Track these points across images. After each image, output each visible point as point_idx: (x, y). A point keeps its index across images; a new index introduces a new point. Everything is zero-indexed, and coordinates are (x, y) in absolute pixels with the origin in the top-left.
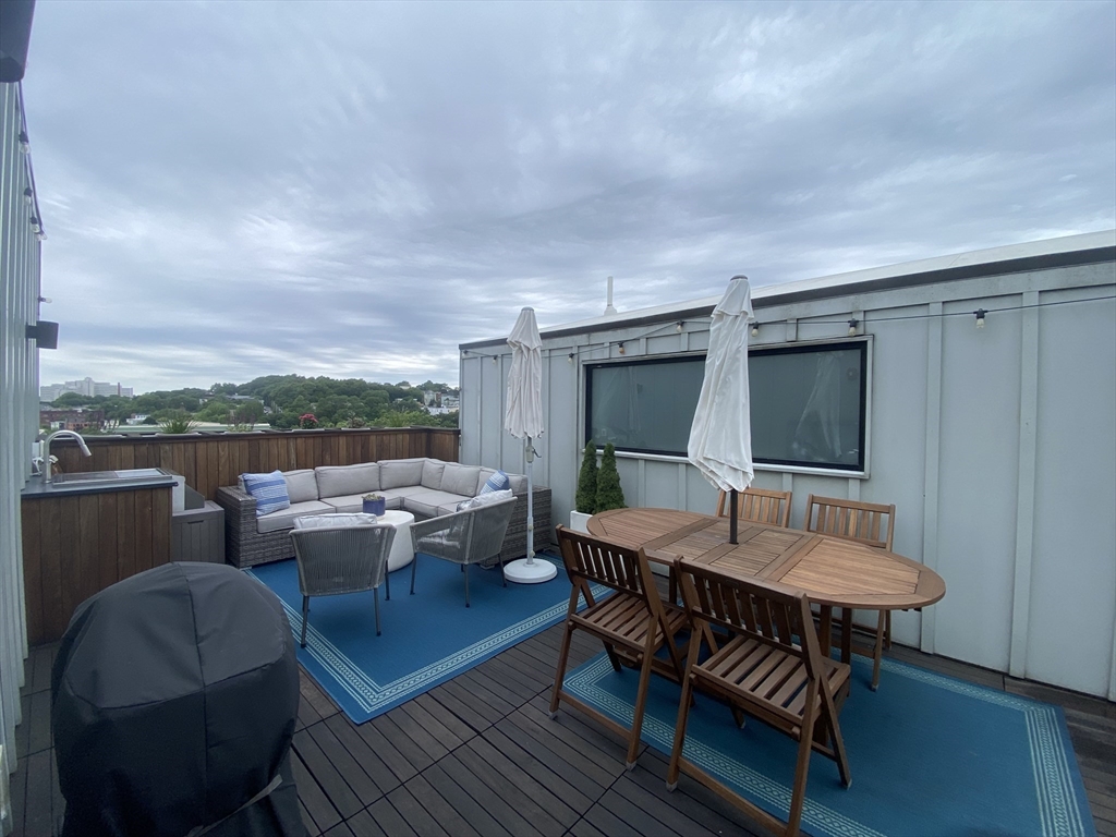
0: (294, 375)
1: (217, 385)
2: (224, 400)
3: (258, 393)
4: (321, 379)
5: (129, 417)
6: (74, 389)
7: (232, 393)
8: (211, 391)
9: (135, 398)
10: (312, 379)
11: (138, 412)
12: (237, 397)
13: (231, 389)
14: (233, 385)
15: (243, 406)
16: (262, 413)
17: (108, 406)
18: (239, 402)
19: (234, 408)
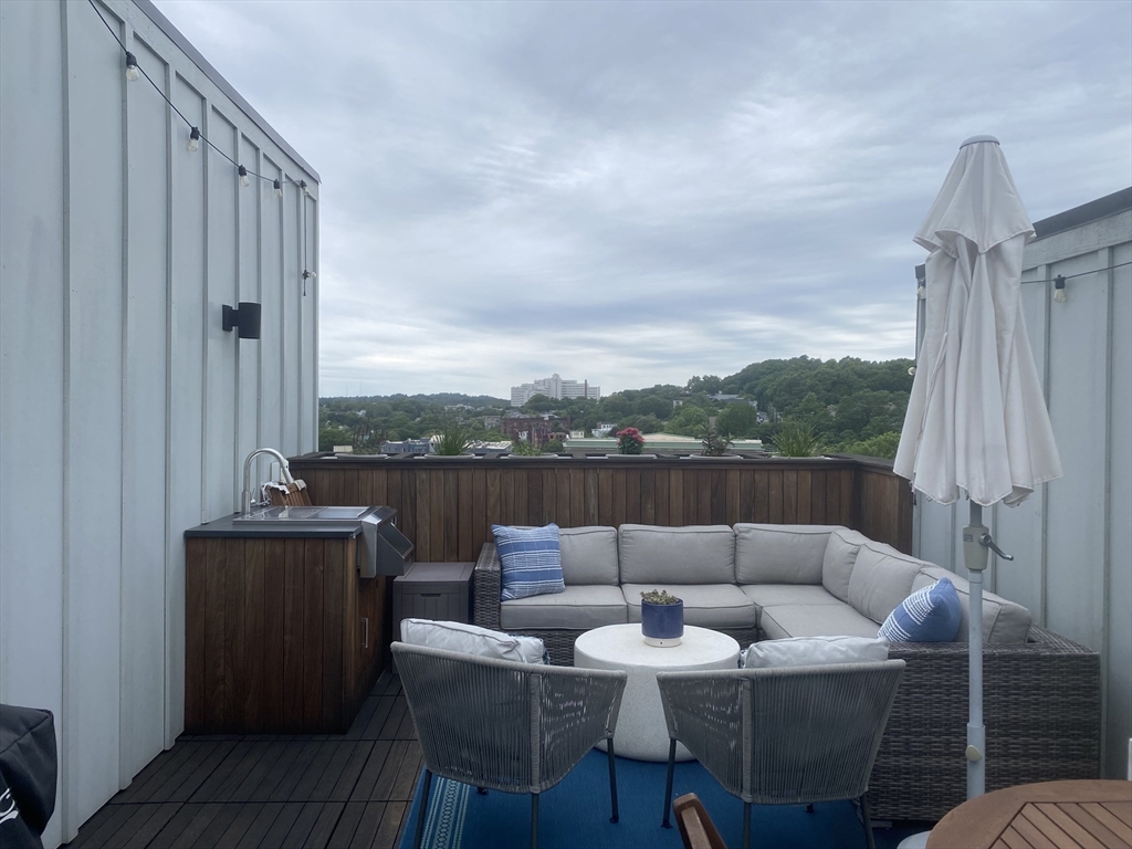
0: (804, 357)
1: (696, 379)
2: (702, 403)
3: (750, 390)
4: (847, 362)
5: (595, 427)
6: (542, 390)
7: (713, 391)
8: (686, 389)
9: (603, 399)
10: (831, 363)
11: (604, 421)
12: (720, 396)
13: (711, 385)
14: (715, 379)
15: (726, 410)
16: (752, 421)
17: (574, 412)
18: (722, 404)
19: (714, 413)
